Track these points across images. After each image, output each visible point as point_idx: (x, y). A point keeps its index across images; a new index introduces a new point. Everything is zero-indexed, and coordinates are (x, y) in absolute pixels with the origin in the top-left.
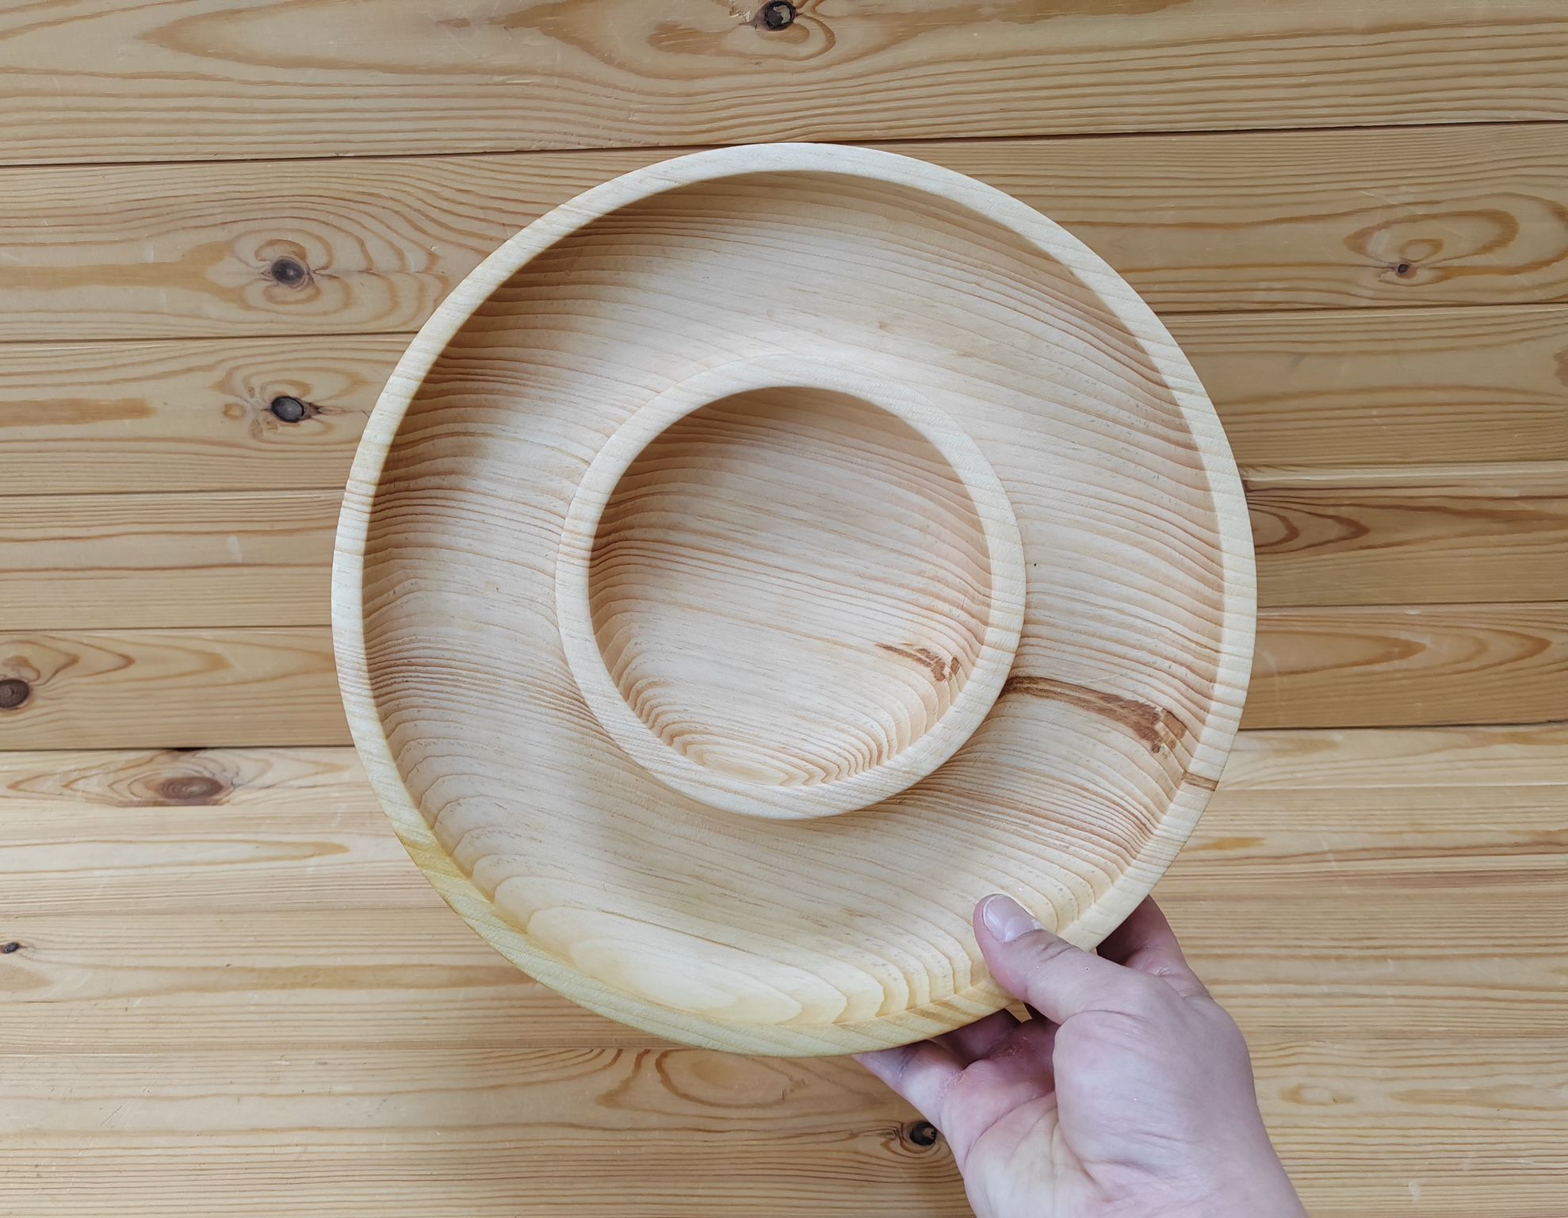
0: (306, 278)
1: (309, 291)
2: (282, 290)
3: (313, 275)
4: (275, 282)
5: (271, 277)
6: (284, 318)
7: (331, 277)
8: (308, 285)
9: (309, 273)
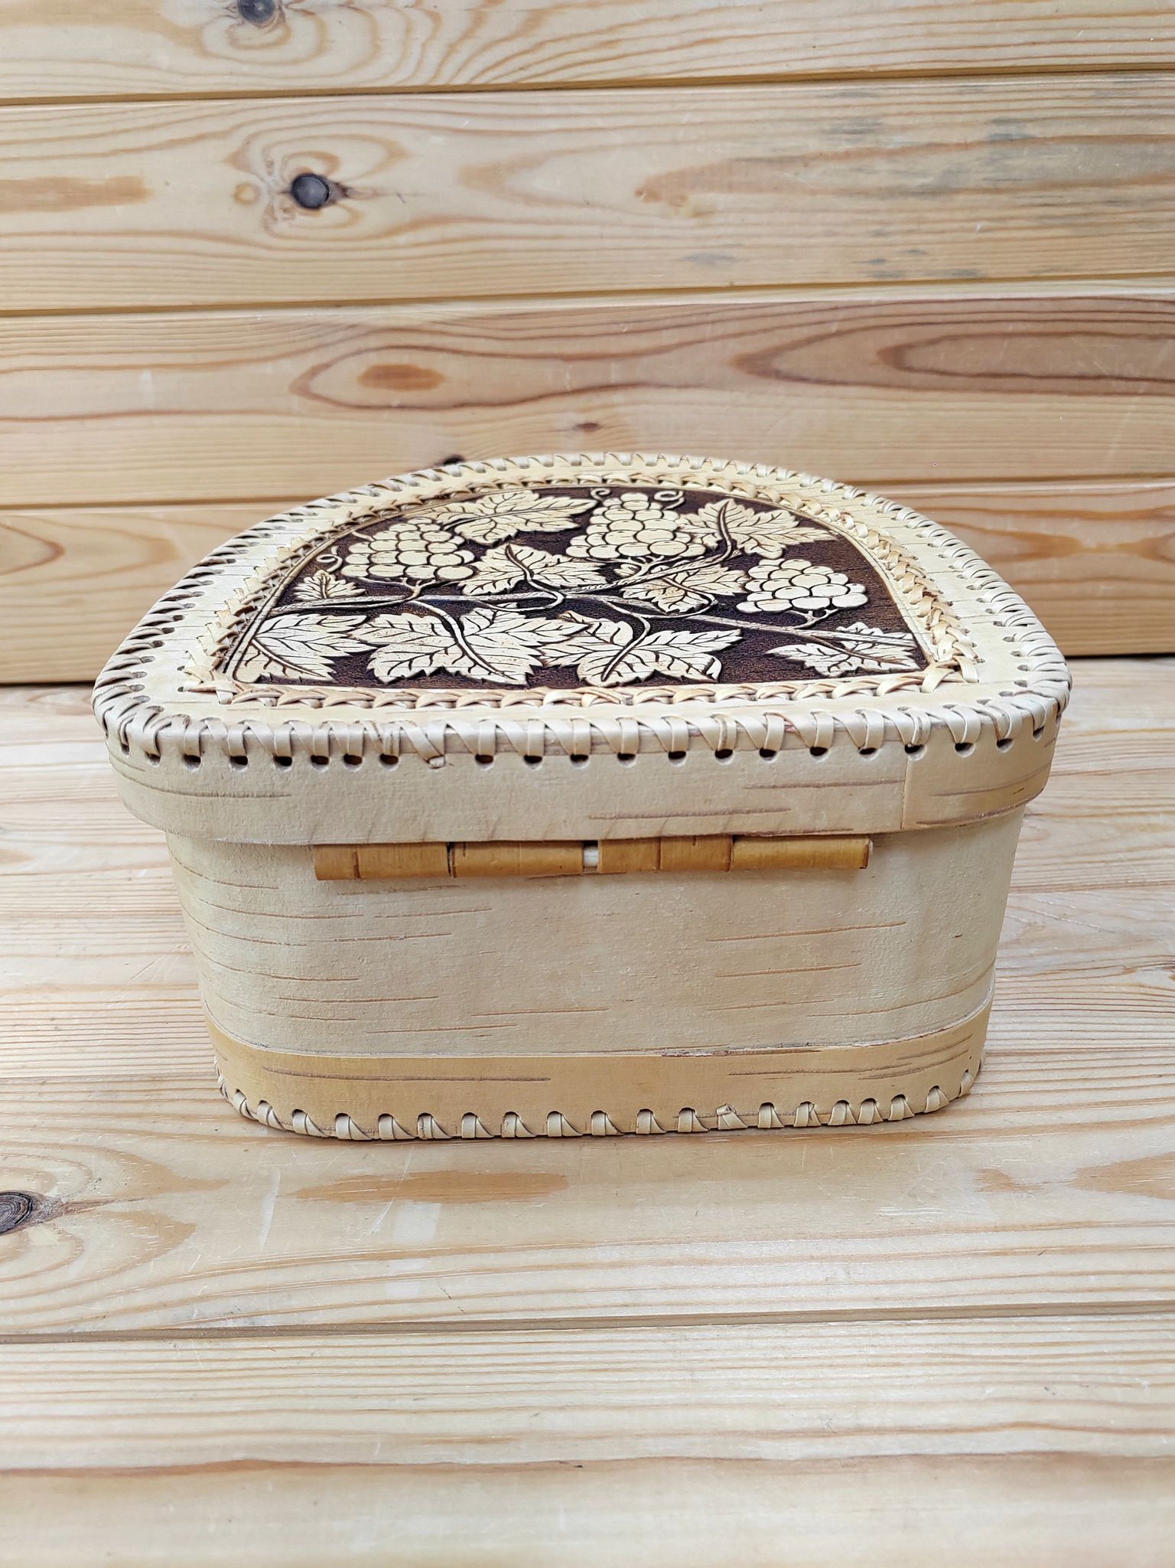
0: (276, 13)
1: (278, 33)
2: (249, 31)
3: (285, 10)
4: (240, 19)
5: (237, 11)
6: (246, 68)
7: (306, 13)
8: (278, 23)
9: (280, 8)
